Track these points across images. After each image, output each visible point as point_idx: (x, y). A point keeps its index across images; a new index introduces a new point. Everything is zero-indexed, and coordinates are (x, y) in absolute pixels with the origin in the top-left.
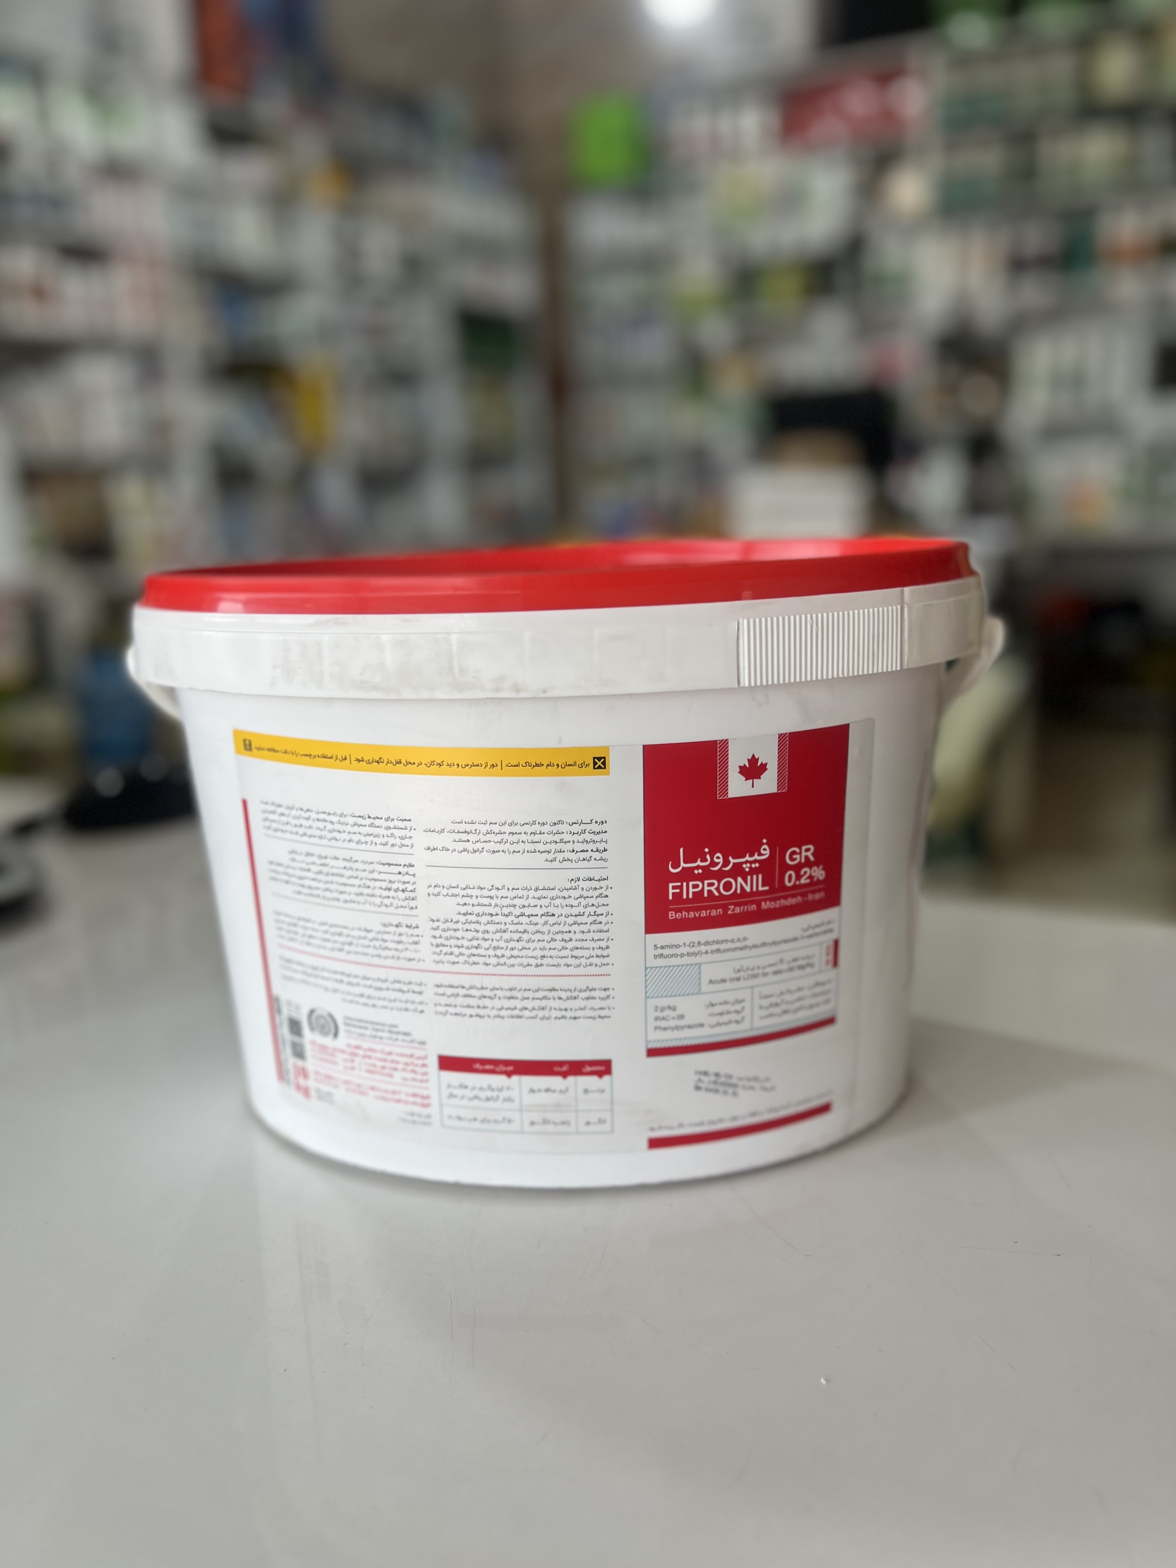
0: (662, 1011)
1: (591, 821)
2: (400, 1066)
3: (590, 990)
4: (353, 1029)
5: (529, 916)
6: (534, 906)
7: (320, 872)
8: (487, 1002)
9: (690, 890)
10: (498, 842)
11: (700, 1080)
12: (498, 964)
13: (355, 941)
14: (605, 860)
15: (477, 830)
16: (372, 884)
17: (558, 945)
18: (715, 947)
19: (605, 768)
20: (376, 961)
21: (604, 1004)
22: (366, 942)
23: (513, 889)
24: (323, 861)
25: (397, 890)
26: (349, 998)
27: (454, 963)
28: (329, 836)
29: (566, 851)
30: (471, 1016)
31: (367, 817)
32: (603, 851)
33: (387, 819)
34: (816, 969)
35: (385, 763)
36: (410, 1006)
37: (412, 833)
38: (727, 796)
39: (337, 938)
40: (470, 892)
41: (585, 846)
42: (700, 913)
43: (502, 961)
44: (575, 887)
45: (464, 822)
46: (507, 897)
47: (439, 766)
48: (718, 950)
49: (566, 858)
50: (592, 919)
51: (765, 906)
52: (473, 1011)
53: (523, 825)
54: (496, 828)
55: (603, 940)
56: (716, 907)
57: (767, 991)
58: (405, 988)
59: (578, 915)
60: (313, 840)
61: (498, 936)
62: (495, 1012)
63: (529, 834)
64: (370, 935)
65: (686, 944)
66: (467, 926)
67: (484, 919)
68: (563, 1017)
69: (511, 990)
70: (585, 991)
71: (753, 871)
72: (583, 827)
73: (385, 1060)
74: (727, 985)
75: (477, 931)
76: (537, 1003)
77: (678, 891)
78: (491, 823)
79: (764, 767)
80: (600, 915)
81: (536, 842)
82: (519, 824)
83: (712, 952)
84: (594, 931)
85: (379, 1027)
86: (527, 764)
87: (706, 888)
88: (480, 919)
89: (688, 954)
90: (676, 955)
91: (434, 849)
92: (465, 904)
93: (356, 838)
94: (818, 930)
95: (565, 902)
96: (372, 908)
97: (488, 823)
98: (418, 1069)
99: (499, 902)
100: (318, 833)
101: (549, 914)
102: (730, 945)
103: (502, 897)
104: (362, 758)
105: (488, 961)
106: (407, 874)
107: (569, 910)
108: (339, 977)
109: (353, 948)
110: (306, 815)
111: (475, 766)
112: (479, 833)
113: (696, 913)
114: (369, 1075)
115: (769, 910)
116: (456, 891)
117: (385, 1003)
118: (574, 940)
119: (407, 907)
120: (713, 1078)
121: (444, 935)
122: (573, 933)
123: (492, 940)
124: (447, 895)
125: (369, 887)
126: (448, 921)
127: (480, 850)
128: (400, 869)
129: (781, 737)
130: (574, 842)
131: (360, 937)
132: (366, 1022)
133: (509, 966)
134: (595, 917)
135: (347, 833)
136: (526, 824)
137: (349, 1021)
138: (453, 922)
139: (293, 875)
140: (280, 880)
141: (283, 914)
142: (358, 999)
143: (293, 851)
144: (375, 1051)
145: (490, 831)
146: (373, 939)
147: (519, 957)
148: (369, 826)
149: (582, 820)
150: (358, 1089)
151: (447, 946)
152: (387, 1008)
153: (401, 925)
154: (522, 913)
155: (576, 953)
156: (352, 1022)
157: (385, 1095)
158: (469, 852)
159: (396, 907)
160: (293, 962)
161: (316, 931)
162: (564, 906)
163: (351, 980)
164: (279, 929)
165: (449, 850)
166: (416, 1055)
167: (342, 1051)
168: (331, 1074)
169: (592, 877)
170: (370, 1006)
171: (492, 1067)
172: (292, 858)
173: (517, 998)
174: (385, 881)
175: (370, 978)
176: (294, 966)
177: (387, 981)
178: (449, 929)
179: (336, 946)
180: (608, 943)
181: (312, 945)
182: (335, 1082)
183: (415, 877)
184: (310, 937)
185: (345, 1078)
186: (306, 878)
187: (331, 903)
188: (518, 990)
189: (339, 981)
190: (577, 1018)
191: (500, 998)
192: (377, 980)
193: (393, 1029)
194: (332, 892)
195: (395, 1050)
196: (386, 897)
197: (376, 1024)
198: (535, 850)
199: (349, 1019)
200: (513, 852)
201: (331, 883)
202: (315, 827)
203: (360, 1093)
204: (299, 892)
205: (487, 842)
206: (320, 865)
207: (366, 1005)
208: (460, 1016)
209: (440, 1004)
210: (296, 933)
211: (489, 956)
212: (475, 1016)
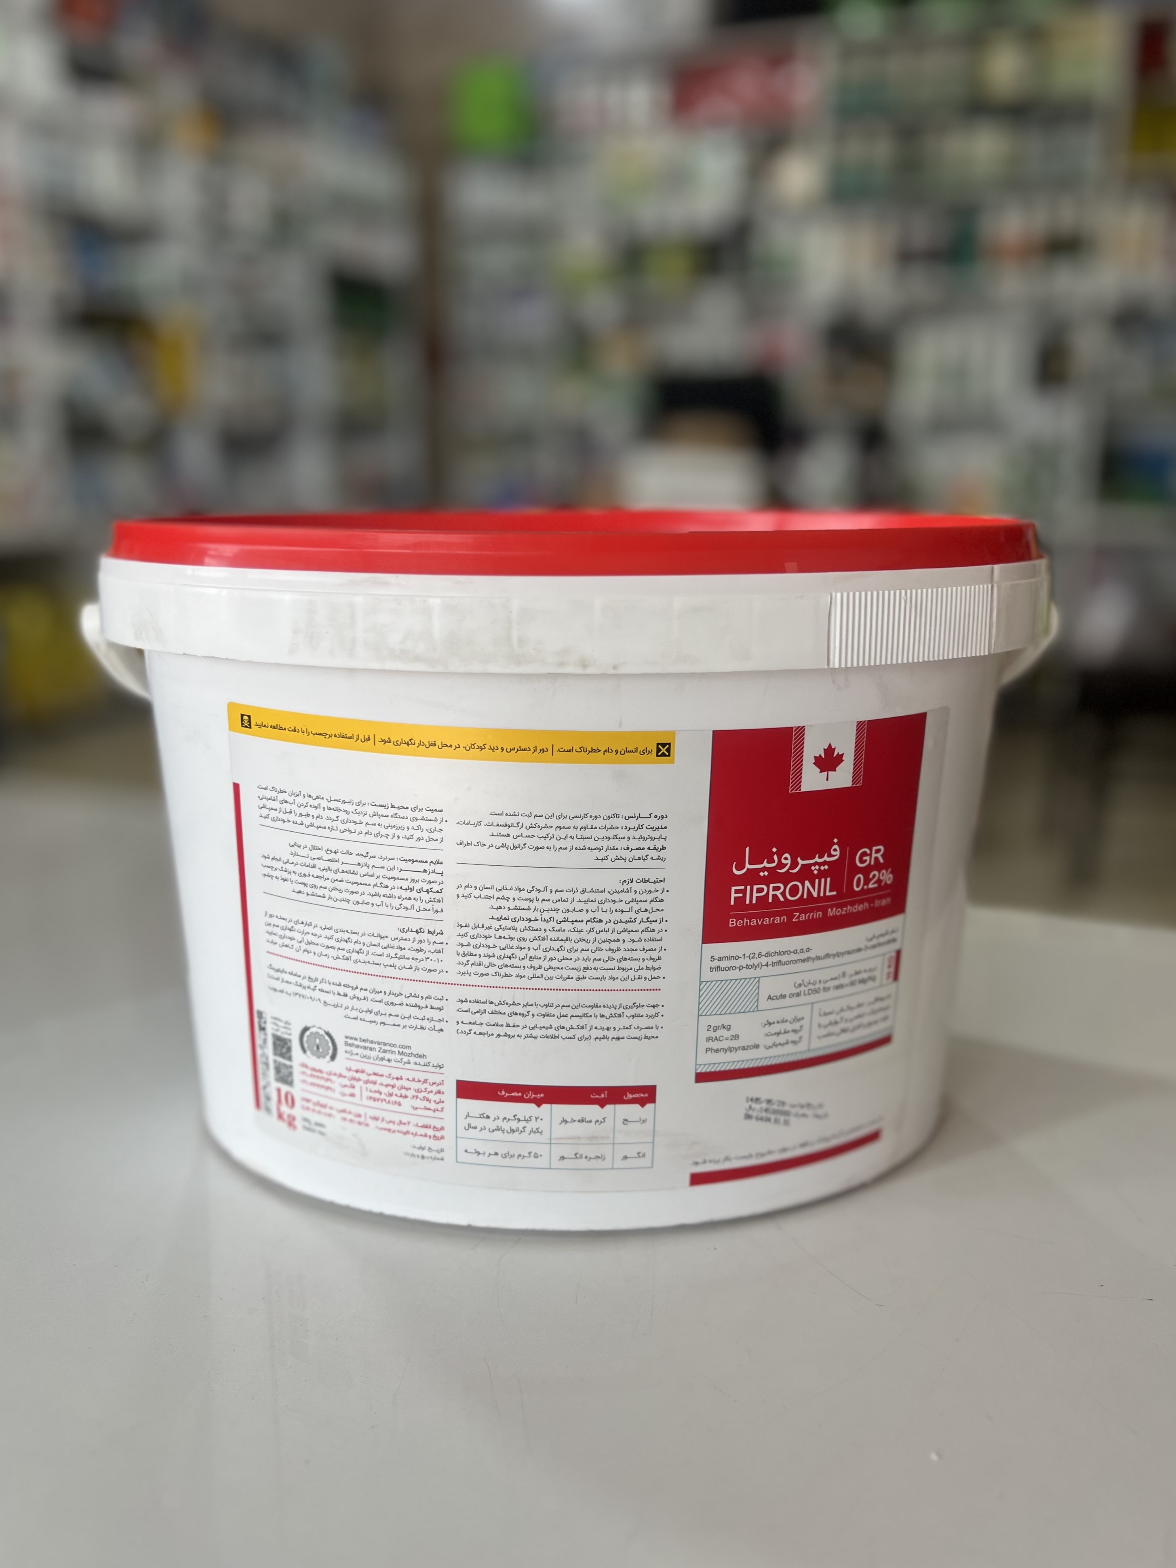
0: (715, 1031)
1: (650, 815)
2: (410, 1093)
3: (637, 1007)
4: (355, 1050)
5: (573, 922)
6: (580, 911)
7: (329, 869)
8: (518, 1020)
9: (753, 894)
10: (543, 837)
11: (750, 1107)
12: (534, 977)
13: (365, 949)
14: (664, 860)
15: (519, 823)
16: (391, 883)
17: (605, 955)
18: (776, 959)
19: (669, 755)
20: (390, 972)
21: (651, 1022)
22: (379, 950)
23: (557, 891)
24: (333, 856)
25: (420, 891)
26: (354, 1014)
27: (482, 975)
28: (342, 827)
29: (620, 849)
30: (499, 1035)
31: (390, 806)
32: (661, 849)
33: (414, 810)
34: (877, 983)
35: (417, 745)
36: (425, 1023)
37: (443, 826)
38: (800, 790)
39: (343, 945)
40: (506, 894)
41: (641, 844)
42: (763, 921)
43: (539, 972)
44: (627, 889)
45: (504, 814)
46: (549, 900)
47: (480, 749)
48: (780, 962)
49: (619, 857)
50: (644, 926)
51: (831, 912)
52: (500, 1031)
53: (573, 818)
54: (542, 822)
55: (655, 950)
56: (780, 914)
57: (827, 1007)
58: (422, 1003)
59: (629, 922)
60: (321, 832)
61: (535, 944)
62: (527, 1031)
63: (579, 829)
64: (384, 942)
65: (746, 956)
66: (501, 933)
67: (521, 925)
68: (605, 1037)
69: (547, 1006)
70: (631, 1007)
71: (822, 874)
72: (641, 821)
73: (393, 1087)
74: (788, 1001)
75: (512, 939)
76: (576, 1022)
77: (741, 895)
78: (536, 816)
79: (840, 759)
80: (653, 921)
81: (586, 838)
82: (568, 817)
83: (773, 964)
84: (645, 940)
85: (387, 1048)
86: (582, 749)
87: (771, 893)
88: (516, 924)
89: (748, 967)
90: (733, 968)
91: (468, 844)
92: (500, 908)
93: (375, 830)
94: (882, 940)
95: (614, 907)
96: (388, 911)
97: (533, 815)
98: (431, 1096)
99: (539, 905)
100: (328, 824)
101: (596, 920)
102: (793, 957)
103: (543, 900)
104: (389, 739)
105: (522, 972)
106: (434, 872)
107: (618, 916)
108: (342, 990)
109: (361, 957)
110: (315, 803)
111: (522, 750)
112: (522, 826)
113: (758, 920)
114: (371, 1103)
115: (835, 917)
116: (489, 893)
117: (397, 1021)
118: (622, 949)
119: (431, 910)
120: (764, 1105)
121: (473, 942)
122: (621, 941)
123: (529, 949)
124: (480, 897)
125: (387, 887)
126: (478, 926)
127: (522, 845)
128: (426, 866)
129: (860, 724)
130: (629, 838)
131: (371, 945)
132: (372, 1042)
133: (547, 978)
134: (648, 924)
135: (364, 824)
136: (577, 817)
137: (350, 1041)
138: (485, 928)
139: (294, 872)
140: (276, 877)
141: (277, 917)
142: (363, 1015)
143: (295, 844)
144: (382, 1076)
145: (535, 825)
146: (388, 946)
147: (559, 968)
148: (392, 816)
149: (640, 814)
150: (357, 1119)
151: (476, 955)
152: (399, 1026)
153: (422, 930)
154: (565, 918)
155: (624, 964)
156: (356, 1043)
157: (391, 1126)
158: (509, 848)
159: (418, 910)
160: (286, 973)
161: (317, 936)
162: (614, 911)
163: (357, 993)
164: (270, 933)
165: (485, 845)
166: (431, 1081)
167: (340, 1076)
168: (323, 1101)
169: (647, 879)
170: (379, 1024)
171: (520, 1094)
172: (294, 853)
173: (554, 1016)
174: (407, 879)
175: (381, 992)
176: (287, 977)
177: (402, 995)
178: (479, 936)
179: (341, 954)
180: (661, 954)
181: (312, 954)
182: (328, 1111)
183: (442, 875)
184: (309, 943)
185: (342, 1106)
186: (309, 875)
187: (338, 904)
188: (554, 1006)
189: (342, 994)
190: (621, 1038)
191: (533, 1015)
192: (390, 994)
193: (405, 1051)
194: (341, 891)
195: (406, 1074)
196: (406, 898)
197: (385, 1044)
198: (584, 846)
199: (351, 1038)
200: (559, 849)
201: (340, 881)
202: (324, 817)
203: (360, 1123)
204: (300, 892)
205: (530, 837)
206: (328, 860)
207: (374, 1022)
208: (486, 1035)
209: (462, 1022)
210: (292, 939)
211: (524, 967)
212: (504, 1036)
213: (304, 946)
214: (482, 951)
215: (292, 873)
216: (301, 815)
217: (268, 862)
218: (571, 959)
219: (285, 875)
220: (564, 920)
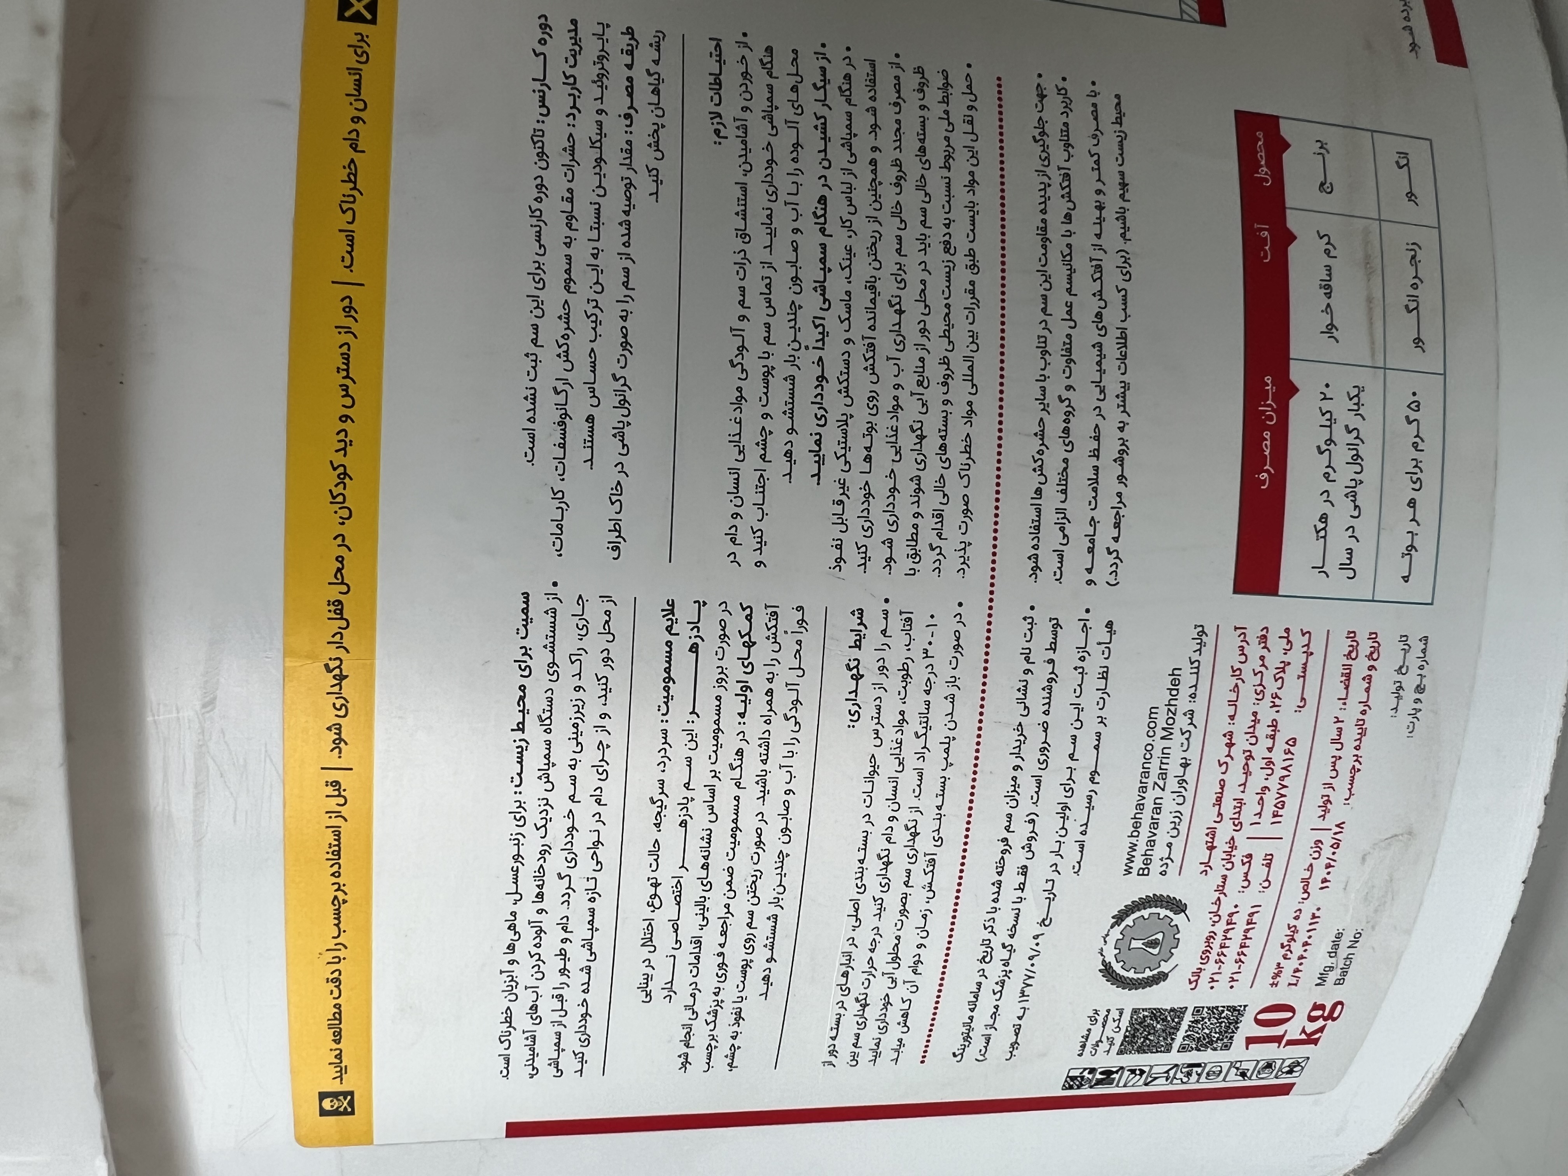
1: (537, 57)
2: (1266, 715)
3: (1043, 133)
4: (1160, 851)
5: (826, 270)
6: (795, 250)
7: (701, 904)
8: (1081, 428)
10: (594, 329)
12: (970, 378)
13: (905, 816)
14: (660, 36)
15: (555, 389)
16: (730, 742)
17: (911, 199)
20: (962, 751)
21: (1082, 107)
22: (909, 779)
23: (742, 303)
24: (666, 892)
25: (748, 665)
26: (1071, 851)
27: (967, 512)
28: (586, 865)
29: (629, 137)
30: (1122, 478)
31: (519, 735)
32: (633, 38)
33: (526, 671)
35: (339, 653)
37: (567, 593)
39: (896, 873)
40: (751, 436)
41: (616, 83)
43: (959, 367)
44: (738, 128)
45: (530, 425)
46: (768, 326)
47: (347, 480)
49: (651, 140)
50: (835, 98)
52: (1109, 473)
53: (541, 245)
54: (552, 329)
55: (897, 78)
58: (1042, 672)
59: (825, 133)
60: (604, 919)
61: (885, 369)
62: (1110, 407)
63: (572, 234)
64: (887, 766)
66: (856, 456)
67: (835, 404)
68: (1121, 217)
69: (1045, 352)
70: (1045, 148)
72: (555, 78)
73: (1249, 757)
75: (872, 428)
76: (1084, 283)
78: (535, 342)
80: (824, 75)
81: (598, 218)
82: (537, 258)
84: (873, 99)
85: (1154, 767)
86: (347, 206)
88: (832, 417)
91: (617, 529)
92: (789, 454)
93: (588, 780)
95: (785, 165)
96: (804, 749)
97: (533, 349)
98: (1274, 660)
99: (782, 350)
100: (580, 900)
101: (820, 212)
103: (767, 340)
104: (326, 729)
105: (958, 410)
106: (695, 626)
107: (810, 158)
108: (1011, 878)
109: (927, 826)
110: (528, 933)
111: (347, 364)
112: (566, 381)
114: (1289, 813)
116: (749, 479)
117: (1086, 740)
118: (897, 154)
119: (799, 637)
121: (882, 531)
122: (876, 155)
123: (897, 386)
124: (760, 506)
125: (740, 753)
126: (840, 516)
127: (618, 385)
128: (682, 645)
130: (600, 112)
131: (894, 799)
132: (1140, 806)
133: (974, 347)
134: (832, 89)
135: (573, 807)
136: (539, 237)
137: (1138, 864)
138: (844, 498)
139: (715, 994)
140: (734, 1038)
141: (834, 1038)
142: (1074, 827)
143: (644, 989)
144: (1222, 784)
145: (560, 347)
146: (897, 756)
147: (947, 315)
148: (548, 731)
149: (534, 80)
150: (1327, 851)
151: (915, 527)
152: (1099, 734)
153: (853, 664)
154: (815, 289)
155: (936, 155)
156: (1142, 847)
157: (1344, 767)
158: (625, 420)
159: (800, 673)
160: (971, 1018)
161: (877, 938)
162: (797, 166)
163: (1017, 840)
164: (877, 1055)
165: (619, 483)
166: (1235, 659)
167: (1221, 889)
168: (1280, 934)
169: (711, 79)
170: (1094, 787)
171: (1267, 435)
172: (666, 993)
173: (1069, 336)
174: (718, 698)
175: (1014, 779)
176: (982, 1016)
177: (1020, 724)
178: (865, 514)
179: (919, 879)
180: (909, 67)
181: (921, 951)
182: (1303, 924)
183: (705, 604)
184: (896, 959)
185: (1294, 888)
186: (721, 954)
187: (792, 881)
188: (1046, 333)
189: (1021, 879)
190: (1123, 179)
191: (1069, 388)
192: (1018, 756)
193: (1162, 723)
194: (758, 874)
195: (1220, 723)
196: (770, 703)
197: (1146, 773)
198: (621, 224)
199: (1131, 859)
200: (627, 288)
201: (731, 875)
202: (563, 911)
203: (1336, 845)
204: (766, 979)
205: (594, 362)
206: (678, 903)
207: (1090, 798)
208: (1121, 513)
209: (1089, 571)
210: (887, 1003)
211: (946, 402)
212: (1122, 465)
213: (904, 973)
214: (904, 508)
215: (719, 998)
216: (563, 971)
217: (698, 1056)
218: (923, 282)
219: (726, 1016)
220: (819, 291)
